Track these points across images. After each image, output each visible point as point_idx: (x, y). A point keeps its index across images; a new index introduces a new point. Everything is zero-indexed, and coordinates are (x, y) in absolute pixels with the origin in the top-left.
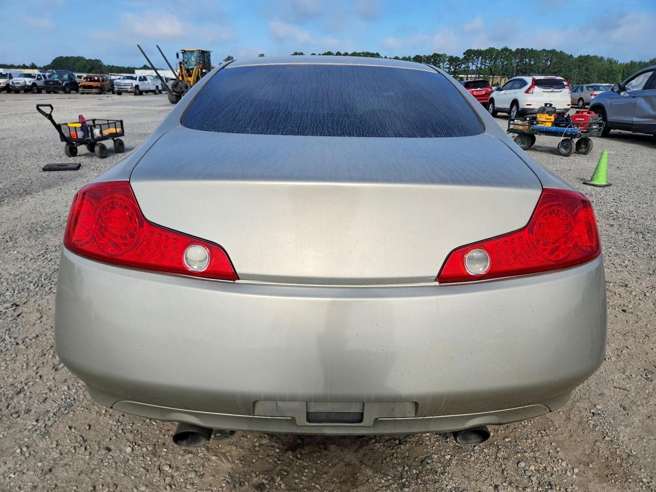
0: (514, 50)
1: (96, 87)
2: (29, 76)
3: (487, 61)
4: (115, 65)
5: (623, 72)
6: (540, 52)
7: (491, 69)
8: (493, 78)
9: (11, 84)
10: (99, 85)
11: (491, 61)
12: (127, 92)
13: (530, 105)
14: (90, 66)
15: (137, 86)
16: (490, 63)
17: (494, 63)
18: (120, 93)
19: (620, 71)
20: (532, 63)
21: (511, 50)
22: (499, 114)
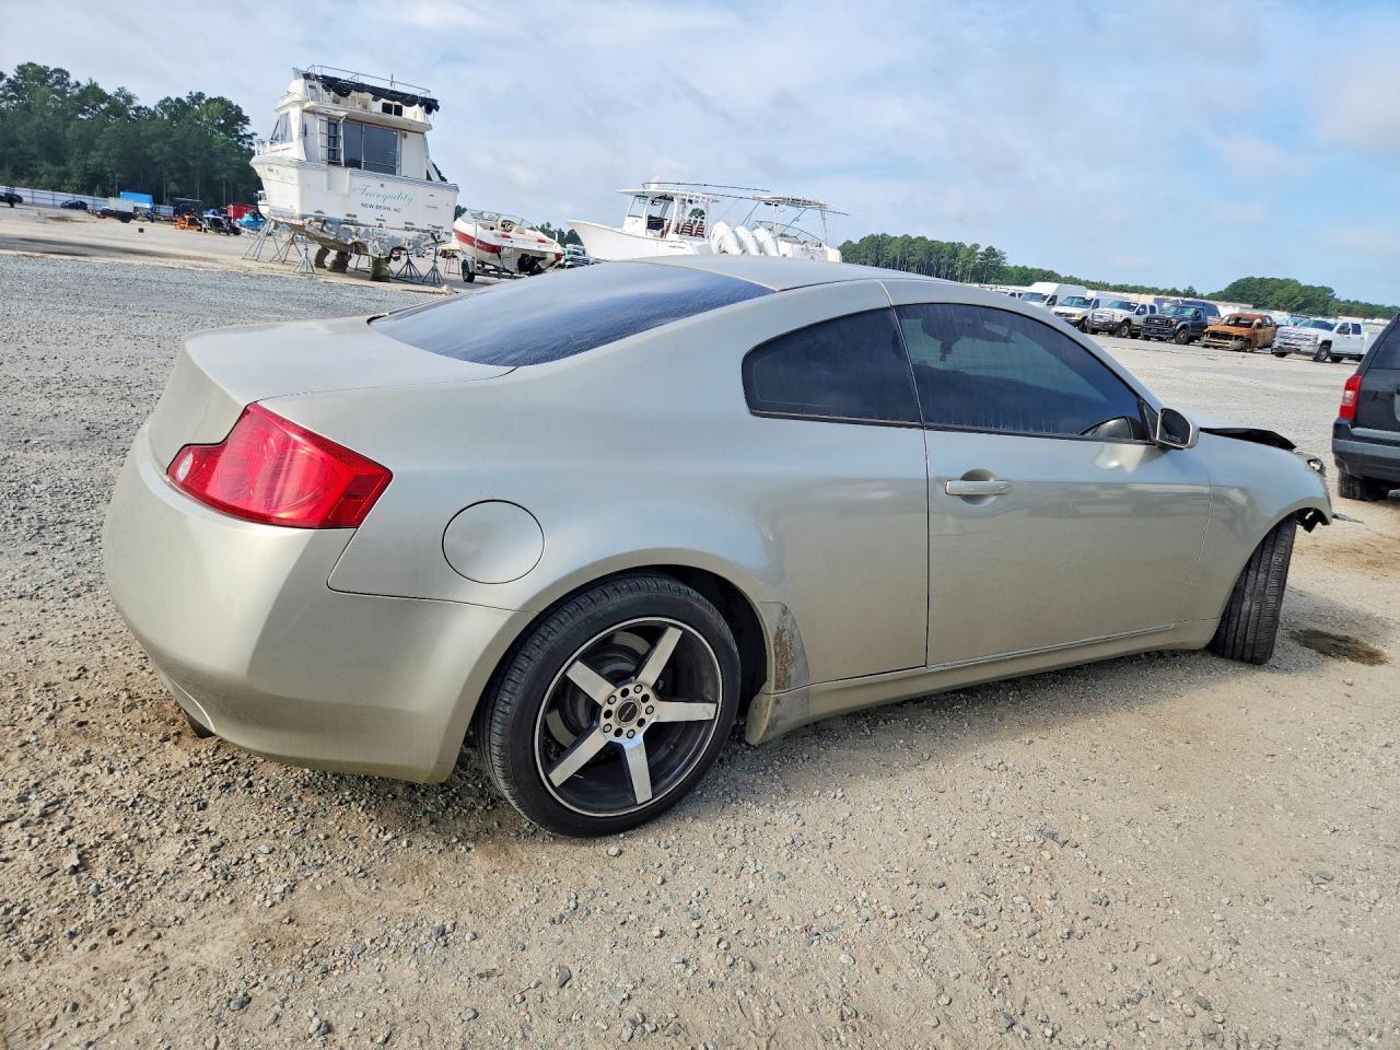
1: (1237, 338)
2: (1127, 306)
4: (1363, 300)
9: (1090, 317)
10: (1245, 334)
12: (1298, 351)
14: (1302, 300)
15: (1327, 343)
18: (1281, 354)
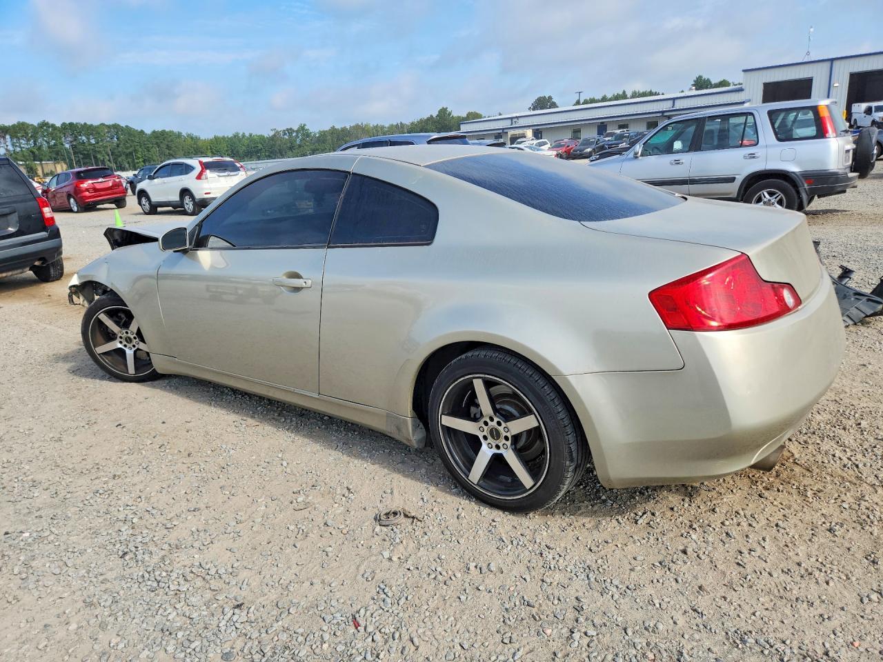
0: (58, 124)
3: (21, 141)
5: (211, 149)
6: (97, 127)
7: (33, 152)
8: (41, 164)
11: (28, 140)
13: (209, 193)
16: (27, 144)
17: (35, 144)
19: (207, 148)
20: (93, 141)
21: (53, 126)
22: (159, 209)
